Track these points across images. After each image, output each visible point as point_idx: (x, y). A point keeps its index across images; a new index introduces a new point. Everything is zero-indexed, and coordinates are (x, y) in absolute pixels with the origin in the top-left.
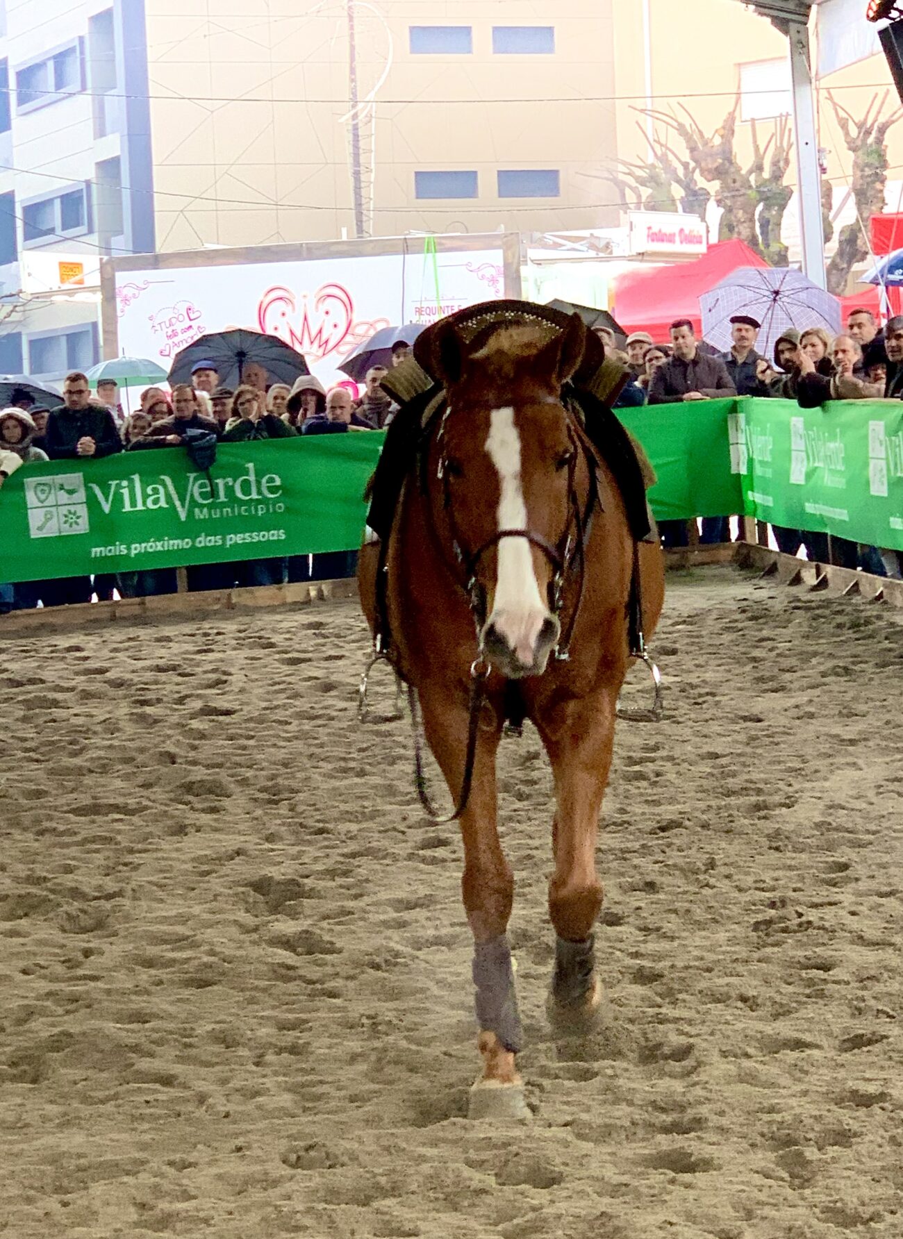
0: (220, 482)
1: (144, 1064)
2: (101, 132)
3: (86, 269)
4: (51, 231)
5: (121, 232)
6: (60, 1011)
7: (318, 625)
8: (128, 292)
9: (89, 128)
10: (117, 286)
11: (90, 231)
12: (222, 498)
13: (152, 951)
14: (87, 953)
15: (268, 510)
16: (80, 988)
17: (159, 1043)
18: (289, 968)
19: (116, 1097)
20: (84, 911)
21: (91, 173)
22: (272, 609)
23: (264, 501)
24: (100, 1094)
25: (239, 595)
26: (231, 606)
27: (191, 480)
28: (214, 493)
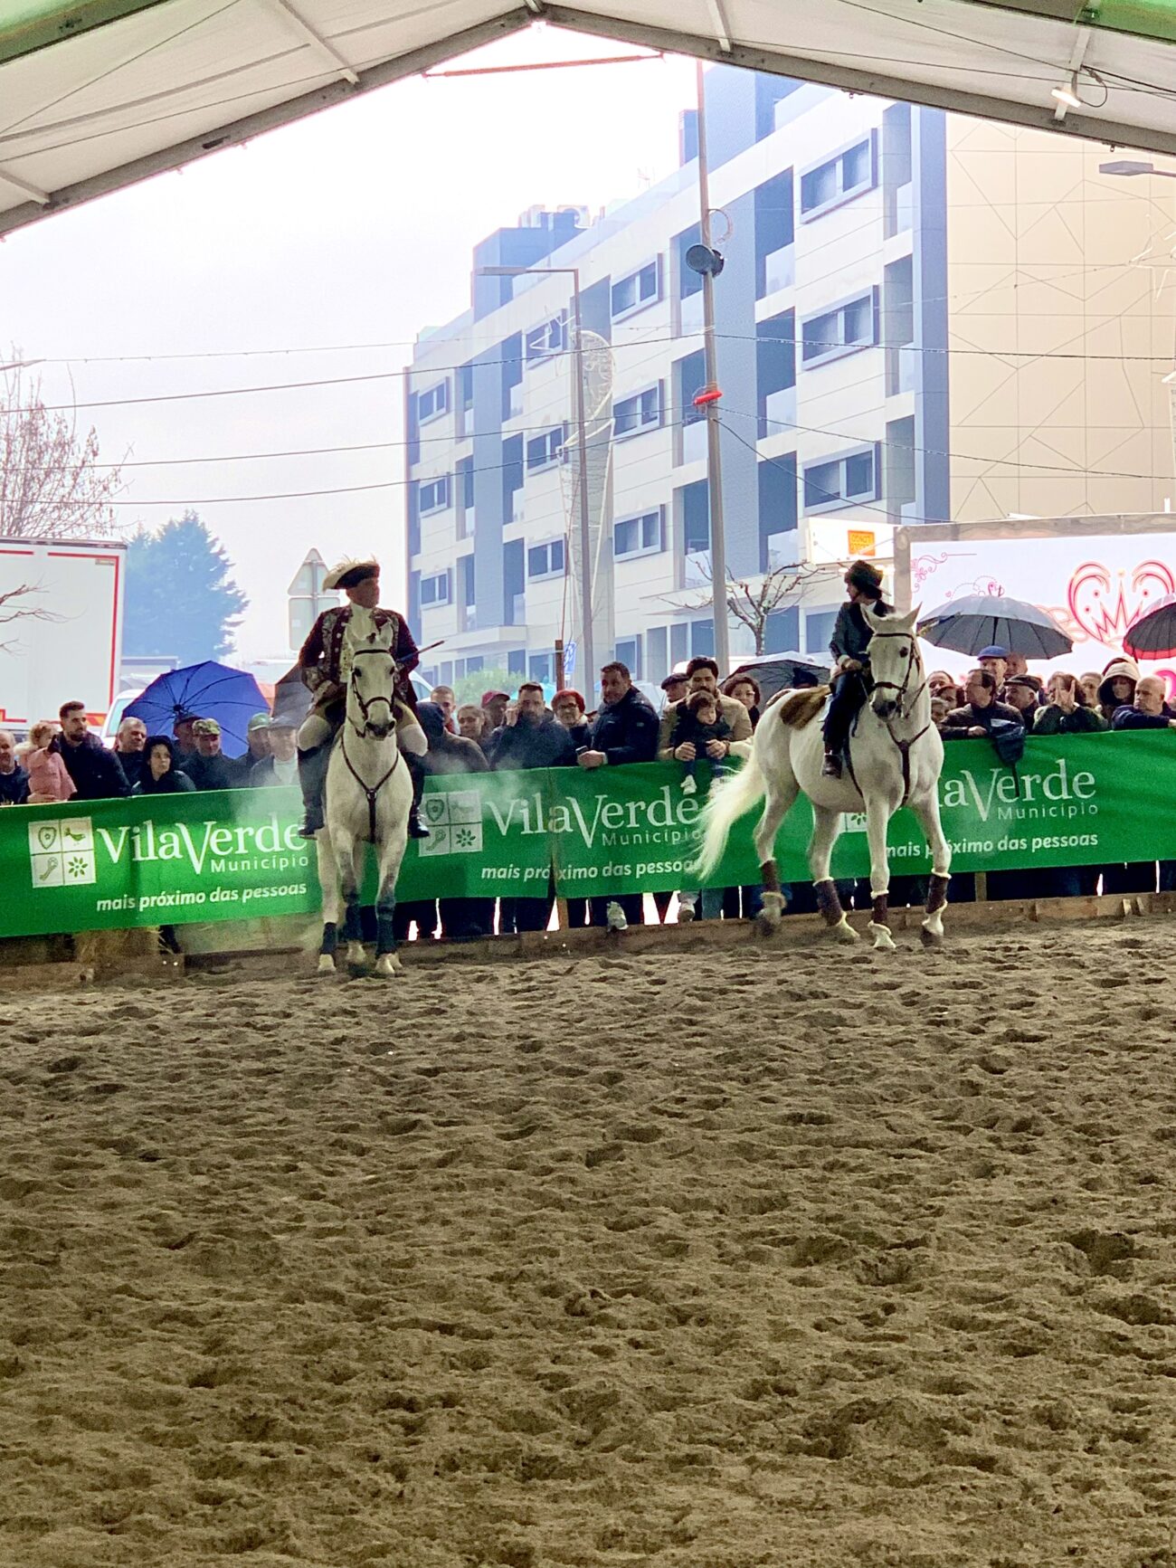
0: (1027, 779)
1: (959, 1443)
2: (894, 389)
3: (878, 539)
4: (836, 496)
5: (913, 500)
6: (860, 1375)
7: (1134, 944)
8: (922, 564)
9: (880, 384)
10: (912, 557)
11: (879, 497)
12: (1029, 797)
13: (963, 1310)
14: (889, 1309)
15: (1080, 811)
16: (880, 1349)
17: (975, 1418)
18: (1124, 1339)
19: (926, 1480)
20: (882, 1260)
21: (881, 435)
22: (1082, 923)
23: (1075, 802)
24: (911, 1477)
25: (1045, 907)
26: (1034, 918)
27: (995, 776)
28: (1019, 792)
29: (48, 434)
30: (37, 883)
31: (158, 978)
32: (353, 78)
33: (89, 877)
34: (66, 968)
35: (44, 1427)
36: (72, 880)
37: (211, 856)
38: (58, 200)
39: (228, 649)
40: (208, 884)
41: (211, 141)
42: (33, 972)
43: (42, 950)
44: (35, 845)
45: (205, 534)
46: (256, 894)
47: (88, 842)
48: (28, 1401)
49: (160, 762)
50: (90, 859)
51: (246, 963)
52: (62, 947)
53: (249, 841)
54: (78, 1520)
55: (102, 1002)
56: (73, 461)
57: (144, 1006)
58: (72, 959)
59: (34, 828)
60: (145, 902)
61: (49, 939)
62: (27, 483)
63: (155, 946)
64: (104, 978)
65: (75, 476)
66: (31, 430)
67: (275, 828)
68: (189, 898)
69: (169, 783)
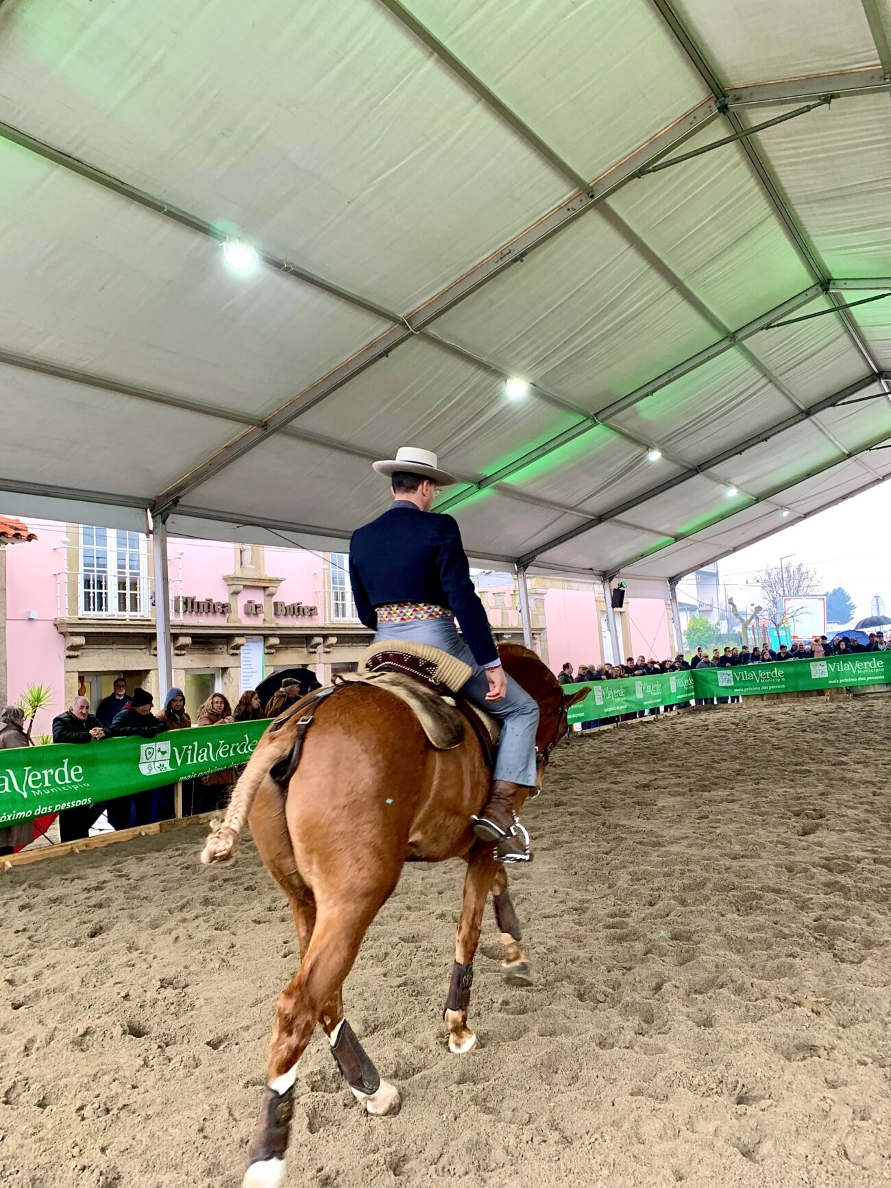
29: (804, 569)
30: (813, 677)
31: (845, 700)
32: (881, 478)
33: (826, 676)
34: (822, 697)
35: (839, 808)
36: (822, 676)
37: (857, 669)
38: (806, 516)
39: (852, 618)
40: (857, 676)
41: (844, 497)
42: (814, 699)
43: (816, 693)
44: (812, 668)
45: (844, 591)
46: (871, 678)
47: (826, 667)
48: (834, 801)
49: (843, 646)
50: (826, 671)
51: (869, 696)
52: (821, 692)
53: (868, 665)
54: (852, 831)
55: (833, 706)
56: (810, 576)
57: (844, 706)
58: (824, 695)
59: (811, 664)
60: (841, 681)
61: (817, 690)
62: (799, 582)
63: (845, 692)
64: (832, 700)
65: (811, 579)
66: (799, 569)
67: (874, 662)
68: (851, 680)
69: (845, 652)
